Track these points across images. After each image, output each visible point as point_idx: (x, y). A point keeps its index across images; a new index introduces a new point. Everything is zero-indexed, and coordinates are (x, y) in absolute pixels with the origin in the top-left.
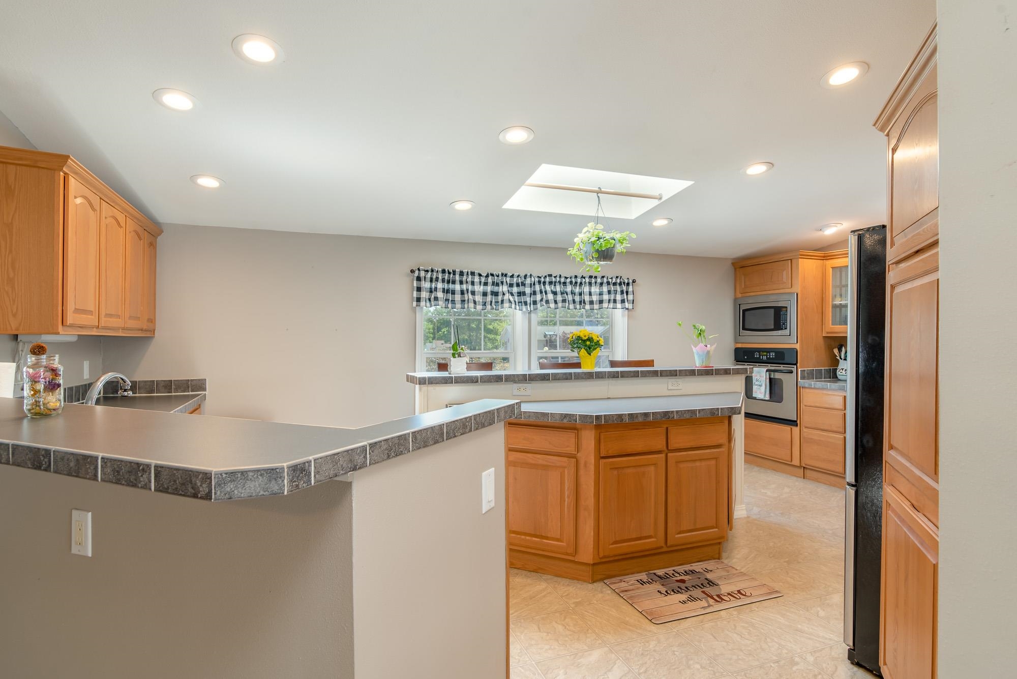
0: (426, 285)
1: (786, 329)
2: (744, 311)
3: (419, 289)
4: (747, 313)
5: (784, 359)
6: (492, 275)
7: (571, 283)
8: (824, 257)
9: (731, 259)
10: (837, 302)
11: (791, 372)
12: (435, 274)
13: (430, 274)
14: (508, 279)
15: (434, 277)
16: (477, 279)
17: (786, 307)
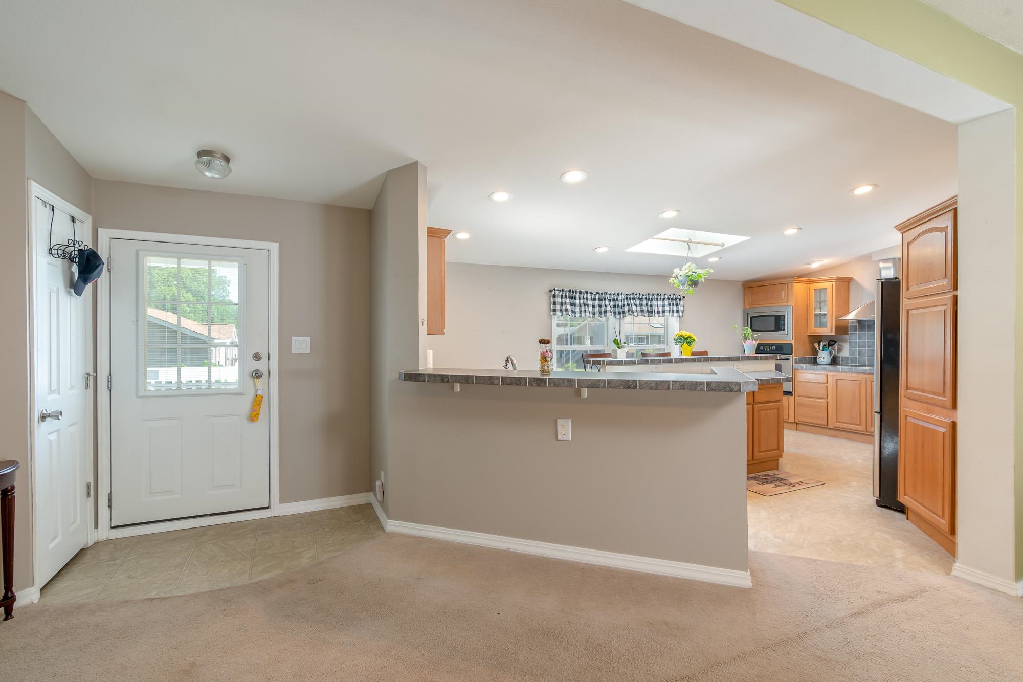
0: (558, 300)
1: (784, 330)
2: (751, 317)
3: (554, 303)
4: (753, 319)
5: (783, 351)
6: (599, 293)
7: (646, 298)
8: (809, 282)
9: (741, 281)
10: (818, 312)
11: (788, 359)
12: (564, 293)
13: (561, 292)
14: (608, 296)
15: (564, 295)
16: (589, 296)
17: (784, 316)
